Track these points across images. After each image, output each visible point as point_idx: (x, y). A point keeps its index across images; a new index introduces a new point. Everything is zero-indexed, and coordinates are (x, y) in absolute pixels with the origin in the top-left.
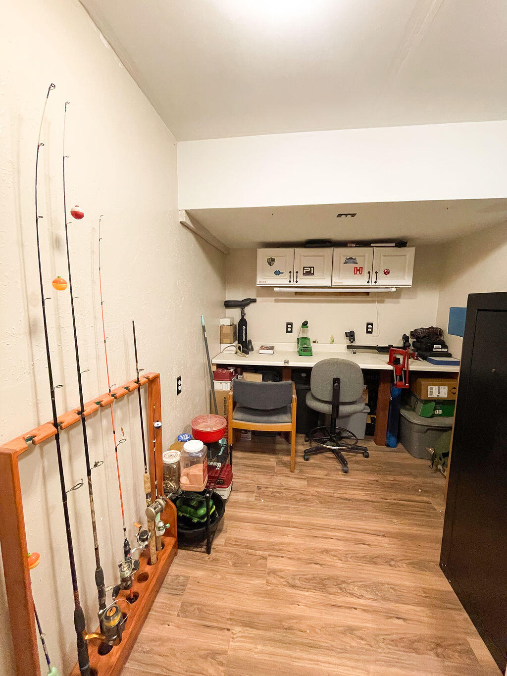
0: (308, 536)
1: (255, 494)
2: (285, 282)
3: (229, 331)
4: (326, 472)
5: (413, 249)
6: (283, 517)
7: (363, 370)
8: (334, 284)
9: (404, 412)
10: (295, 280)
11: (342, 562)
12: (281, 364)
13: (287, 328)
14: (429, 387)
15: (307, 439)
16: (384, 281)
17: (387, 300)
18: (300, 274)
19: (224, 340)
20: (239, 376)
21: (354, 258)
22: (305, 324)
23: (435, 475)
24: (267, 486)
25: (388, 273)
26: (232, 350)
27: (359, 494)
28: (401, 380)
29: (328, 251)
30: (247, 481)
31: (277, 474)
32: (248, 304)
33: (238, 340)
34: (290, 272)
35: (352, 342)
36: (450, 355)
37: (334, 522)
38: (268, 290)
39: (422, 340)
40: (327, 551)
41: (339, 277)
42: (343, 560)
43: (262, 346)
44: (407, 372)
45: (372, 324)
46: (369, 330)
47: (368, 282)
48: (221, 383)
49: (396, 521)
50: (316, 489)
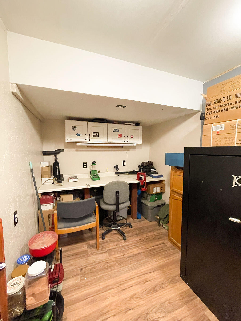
0: (120, 292)
1: (80, 276)
2: (83, 140)
3: (48, 170)
4: (116, 243)
5: (142, 127)
6: (102, 285)
7: (129, 184)
8: (109, 142)
9: (143, 201)
10: (89, 139)
11: (142, 300)
12: (85, 187)
13: (84, 165)
14: (153, 188)
15: (101, 226)
16: (131, 141)
17: (131, 150)
18: (92, 136)
19: (44, 176)
20: (57, 198)
21: (118, 129)
22: (94, 163)
23: (160, 228)
24: (86, 266)
25: (133, 137)
26: (50, 182)
27: (136, 251)
28: (143, 187)
29: (105, 125)
30: (72, 267)
31: (89, 255)
32: (59, 153)
33: (54, 175)
34: (86, 135)
35: (118, 171)
36: (157, 173)
37: (129, 274)
38: (73, 145)
39: (146, 167)
40: (132, 297)
41: (111, 138)
42: (142, 298)
43: (70, 177)
44: (146, 183)
45: (125, 161)
46: (124, 164)
47: (124, 141)
48: (45, 205)
49: (155, 259)
50: (114, 256)
